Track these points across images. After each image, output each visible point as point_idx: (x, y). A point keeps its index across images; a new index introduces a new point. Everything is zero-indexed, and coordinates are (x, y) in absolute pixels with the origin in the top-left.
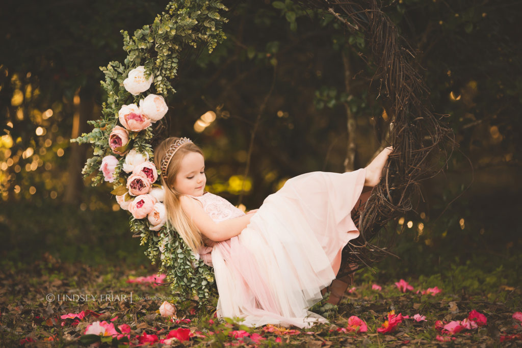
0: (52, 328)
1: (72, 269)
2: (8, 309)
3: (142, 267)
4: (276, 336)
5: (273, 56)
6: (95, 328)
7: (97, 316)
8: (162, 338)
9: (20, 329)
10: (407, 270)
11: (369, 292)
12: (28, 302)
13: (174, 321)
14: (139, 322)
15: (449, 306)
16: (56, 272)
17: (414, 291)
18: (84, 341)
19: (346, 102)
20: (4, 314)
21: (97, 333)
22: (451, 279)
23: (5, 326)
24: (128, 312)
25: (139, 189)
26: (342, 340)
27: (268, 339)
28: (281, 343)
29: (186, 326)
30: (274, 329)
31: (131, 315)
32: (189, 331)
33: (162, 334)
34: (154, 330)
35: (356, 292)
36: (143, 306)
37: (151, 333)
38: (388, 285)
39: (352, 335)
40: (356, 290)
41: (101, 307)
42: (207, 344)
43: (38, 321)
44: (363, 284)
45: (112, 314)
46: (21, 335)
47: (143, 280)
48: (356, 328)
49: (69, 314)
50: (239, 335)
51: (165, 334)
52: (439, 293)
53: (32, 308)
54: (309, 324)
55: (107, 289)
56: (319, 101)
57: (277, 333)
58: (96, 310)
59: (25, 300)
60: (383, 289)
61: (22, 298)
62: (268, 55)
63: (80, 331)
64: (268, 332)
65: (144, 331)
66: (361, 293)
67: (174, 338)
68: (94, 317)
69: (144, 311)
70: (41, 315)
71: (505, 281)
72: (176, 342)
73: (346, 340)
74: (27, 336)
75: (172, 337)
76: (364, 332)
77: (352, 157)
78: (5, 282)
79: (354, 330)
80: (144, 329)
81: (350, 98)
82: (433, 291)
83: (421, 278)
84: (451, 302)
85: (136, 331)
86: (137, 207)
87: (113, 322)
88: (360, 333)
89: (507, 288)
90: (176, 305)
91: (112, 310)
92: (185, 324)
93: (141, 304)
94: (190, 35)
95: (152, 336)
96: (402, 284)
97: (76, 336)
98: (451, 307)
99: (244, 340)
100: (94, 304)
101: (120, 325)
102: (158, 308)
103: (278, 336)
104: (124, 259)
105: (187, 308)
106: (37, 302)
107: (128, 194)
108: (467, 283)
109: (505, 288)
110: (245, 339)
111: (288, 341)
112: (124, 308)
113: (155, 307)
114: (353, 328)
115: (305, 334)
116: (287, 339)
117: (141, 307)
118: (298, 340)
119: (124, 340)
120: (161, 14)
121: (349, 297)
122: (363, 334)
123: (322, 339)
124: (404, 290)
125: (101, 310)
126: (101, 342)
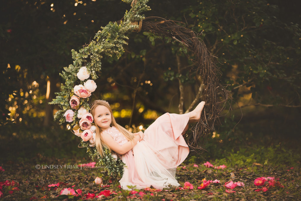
0: (44, 191)
1: (51, 161)
2: (22, 182)
3: (84, 159)
4: (151, 193)
5: (143, 56)
6: (66, 192)
7: (65, 185)
8: (97, 195)
9: (29, 192)
10: (209, 157)
11: (192, 169)
12: (31, 178)
13: (102, 186)
14: (86, 187)
15: (230, 175)
16: (44, 163)
17: (213, 167)
18: (61, 198)
19: (179, 78)
20: (21, 185)
21: (67, 194)
22: (231, 160)
23: (22, 191)
24: (80, 182)
25: (86, 127)
26: (182, 193)
27: (147, 194)
28: (153, 196)
29: (108, 189)
30: (150, 189)
31: (81, 184)
32: (110, 191)
33: (97, 193)
34: (93, 191)
35: (186, 168)
36: (86, 179)
37: (91, 192)
38: (201, 164)
39: (186, 191)
40: (186, 167)
41: (67, 180)
42: (118, 197)
43: (38, 188)
44: (189, 164)
45: (72, 183)
46: (30, 196)
47: (85, 165)
48: (188, 188)
49: (52, 184)
50: (133, 193)
51: (98, 193)
52: (225, 168)
53: (34, 182)
54: (166, 186)
55: (68, 170)
56: (166, 77)
57: (151, 191)
58: (65, 181)
59: (30, 177)
60: (199, 166)
61: (28, 176)
62: (141, 56)
63: (58, 193)
64: (147, 191)
65: (88, 192)
66: (189, 169)
67: (103, 195)
68: (64, 186)
69: (87, 182)
70: (39, 185)
71: (255, 161)
72: (104, 197)
73: (184, 193)
74: (33, 196)
75: (102, 194)
76: (192, 189)
77: (182, 104)
78: (20, 168)
79: (187, 189)
80: (88, 191)
81: (180, 76)
82: (222, 167)
83: (216, 160)
84: (231, 173)
85: (84, 192)
86: (85, 136)
87: (73, 188)
88: (190, 190)
89: (257, 164)
90: (102, 178)
91: (72, 181)
92: (108, 188)
93: (85, 178)
94: (110, 51)
95: (92, 194)
96: (208, 164)
97: (56, 196)
98: (231, 175)
99: (136, 196)
100: (63, 179)
101: (77, 189)
102: (94, 180)
103: (152, 193)
104: (75, 155)
105: (107, 179)
106: (36, 178)
107: (81, 129)
108: (238, 162)
109: (255, 164)
110: (136, 194)
111: (157, 195)
112: (78, 180)
113: (92, 180)
114: (187, 187)
115: (164, 191)
116: (156, 194)
117: (85, 179)
118: (161, 194)
119: (79, 197)
120: (92, 41)
121: (184, 171)
122: (191, 190)
123: (173, 194)
124: (209, 166)
125: (67, 181)
126: (68, 198)
